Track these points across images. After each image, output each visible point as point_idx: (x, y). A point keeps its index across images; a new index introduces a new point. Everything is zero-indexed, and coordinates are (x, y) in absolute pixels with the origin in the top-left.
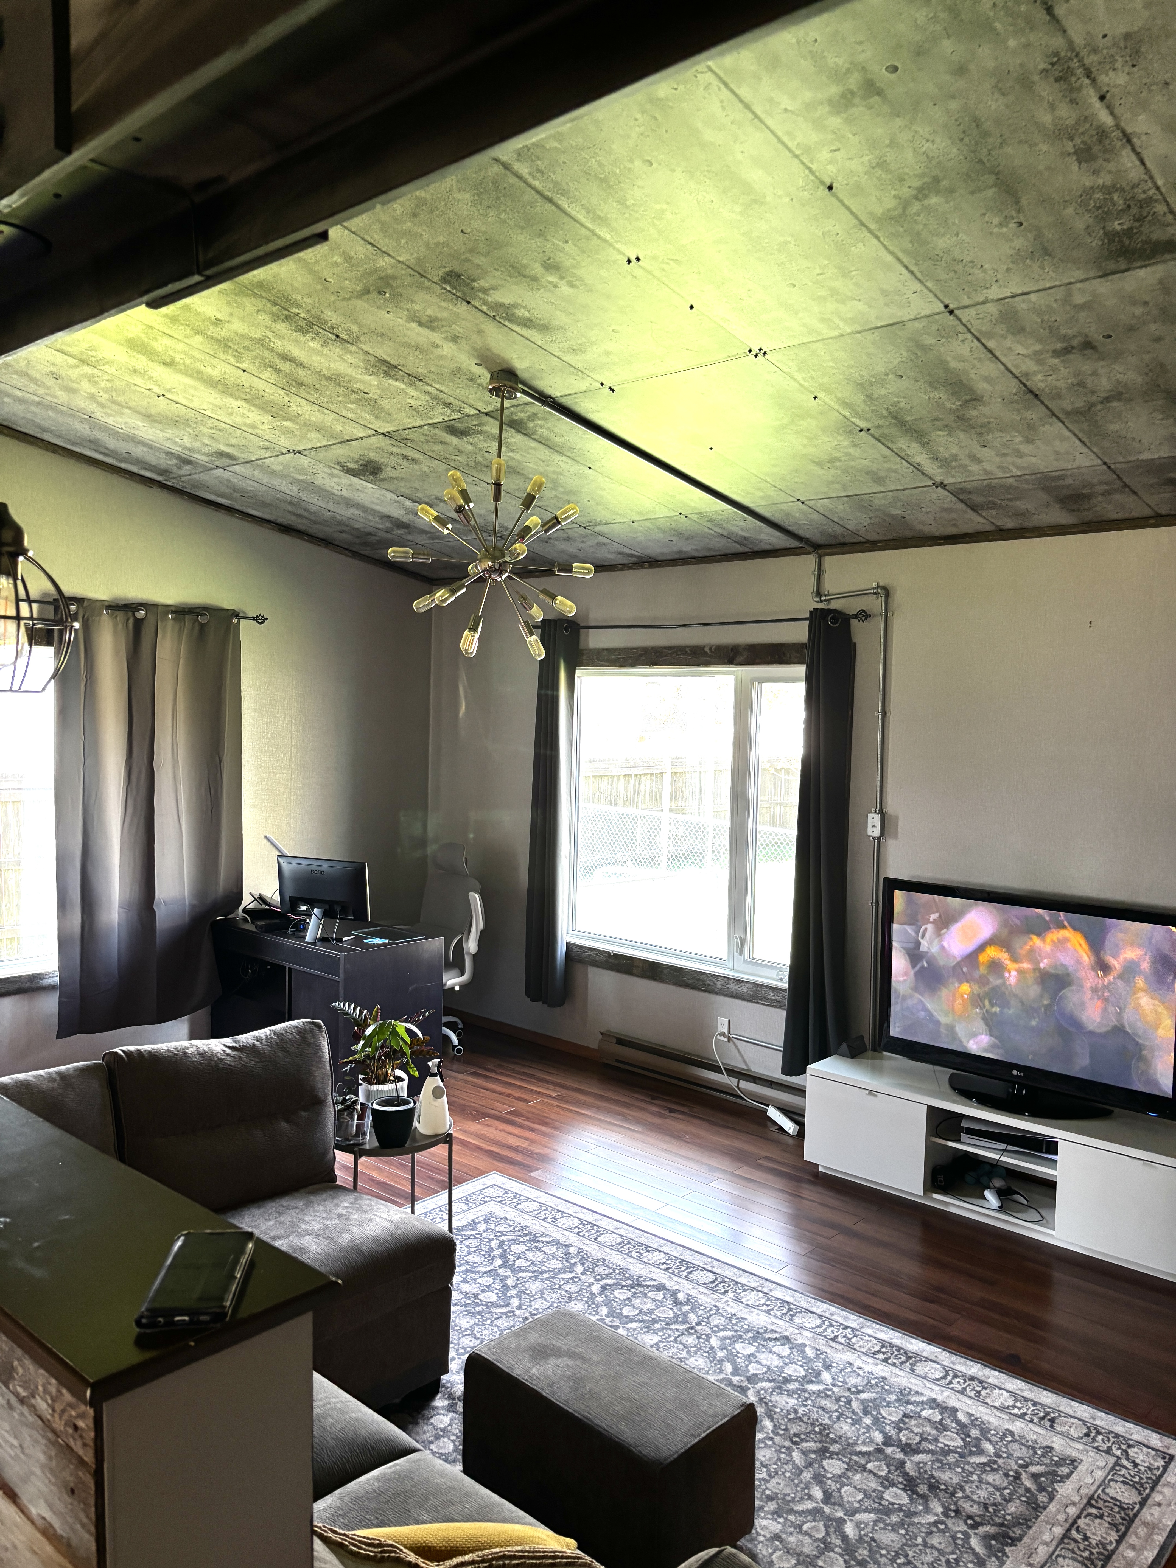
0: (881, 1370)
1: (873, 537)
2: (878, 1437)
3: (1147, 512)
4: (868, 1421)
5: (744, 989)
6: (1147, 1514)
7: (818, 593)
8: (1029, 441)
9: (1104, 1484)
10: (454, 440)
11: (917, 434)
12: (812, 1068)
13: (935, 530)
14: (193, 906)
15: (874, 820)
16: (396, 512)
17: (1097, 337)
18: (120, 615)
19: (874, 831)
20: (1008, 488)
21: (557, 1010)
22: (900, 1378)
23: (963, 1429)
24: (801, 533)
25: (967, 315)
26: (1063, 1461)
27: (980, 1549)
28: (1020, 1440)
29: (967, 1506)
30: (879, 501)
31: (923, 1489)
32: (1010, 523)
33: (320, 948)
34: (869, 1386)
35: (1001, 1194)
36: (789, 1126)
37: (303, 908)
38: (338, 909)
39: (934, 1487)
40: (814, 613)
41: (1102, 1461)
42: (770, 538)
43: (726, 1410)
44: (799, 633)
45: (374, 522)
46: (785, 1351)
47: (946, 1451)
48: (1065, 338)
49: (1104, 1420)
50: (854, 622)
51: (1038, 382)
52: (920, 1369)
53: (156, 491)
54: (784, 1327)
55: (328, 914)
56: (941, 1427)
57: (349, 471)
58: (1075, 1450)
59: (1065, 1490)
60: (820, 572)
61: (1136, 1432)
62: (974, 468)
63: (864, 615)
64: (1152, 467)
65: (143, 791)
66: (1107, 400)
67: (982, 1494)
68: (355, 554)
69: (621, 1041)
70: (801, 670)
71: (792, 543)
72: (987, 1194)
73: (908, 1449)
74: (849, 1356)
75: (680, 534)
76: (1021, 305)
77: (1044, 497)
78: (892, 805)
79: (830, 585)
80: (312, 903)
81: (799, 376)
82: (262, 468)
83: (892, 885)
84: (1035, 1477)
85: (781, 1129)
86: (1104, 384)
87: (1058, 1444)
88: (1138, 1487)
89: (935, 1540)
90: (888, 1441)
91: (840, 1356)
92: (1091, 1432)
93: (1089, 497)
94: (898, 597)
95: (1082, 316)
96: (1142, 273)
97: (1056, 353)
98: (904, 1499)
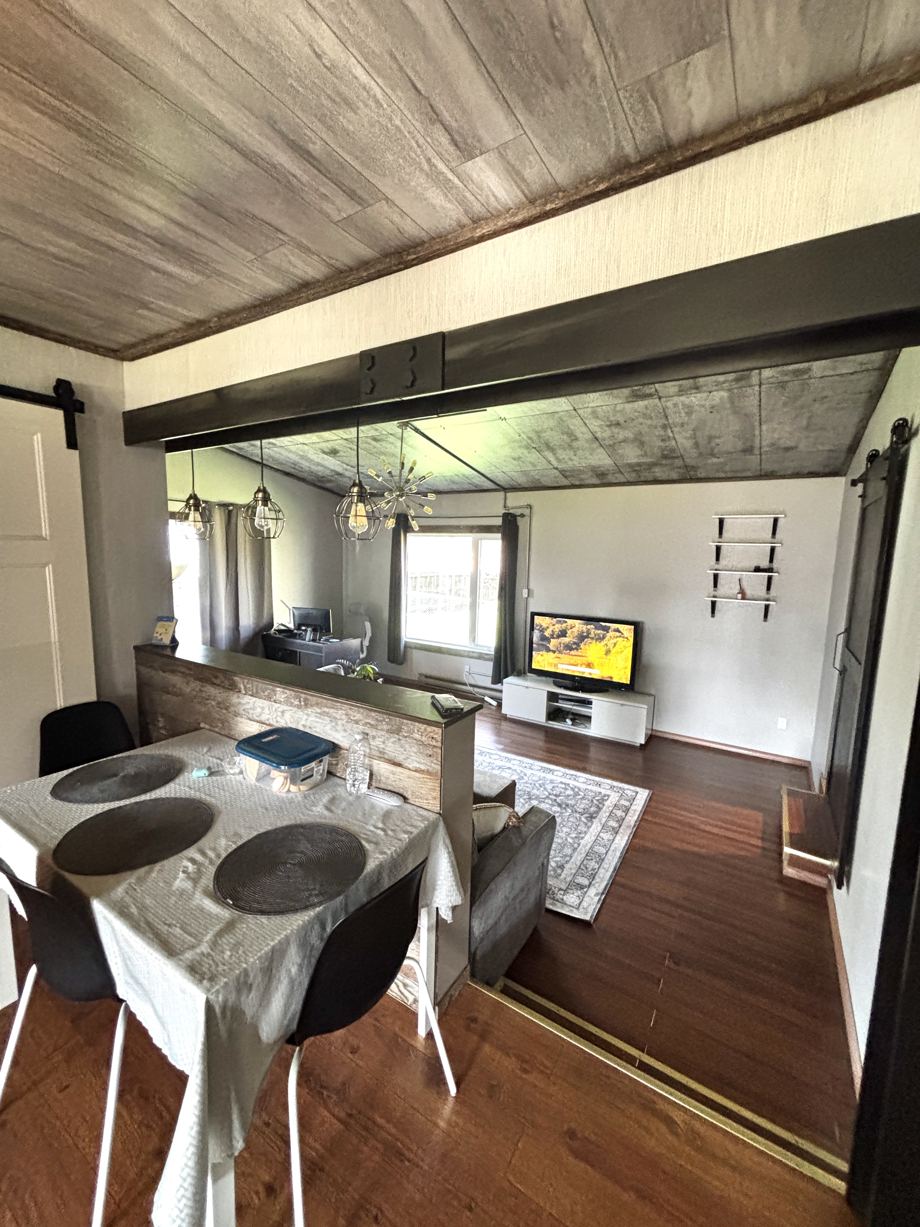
0: (543, 775)
1: (526, 486)
2: (547, 794)
3: (625, 480)
4: (542, 789)
5: (475, 655)
6: (633, 808)
7: (505, 507)
8: (591, 454)
9: (618, 801)
10: (374, 443)
11: (552, 449)
12: (505, 681)
13: (550, 485)
14: (254, 629)
15: (525, 592)
16: (339, 469)
17: (622, 422)
18: (222, 508)
19: (525, 595)
20: (580, 470)
21: (401, 667)
22: (549, 776)
23: (573, 789)
24: (498, 482)
25: (580, 412)
26: (605, 796)
27: (585, 821)
28: (591, 791)
29: (578, 810)
30: (532, 473)
31: (564, 806)
32: (577, 483)
33: (312, 643)
34: (540, 779)
35: (572, 720)
36: (494, 703)
37: (303, 628)
38: (318, 628)
39: (567, 805)
40: (504, 514)
41: (617, 794)
42: (489, 485)
43: (507, 783)
44: (499, 522)
45: (328, 472)
46: (510, 771)
47: (568, 796)
48: (611, 421)
49: (615, 784)
50: (519, 518)
51: (599, 435)
52: (555, 773)
53: (235, 457)
54: (508, 765)
55: (315, 630)
56: (566, 789)
57: (324, 452)
58: (608, 792)
59: (607, 803)
60: (505, 499)
61: (626, 786)
62: (570, 463)
63: (522, 516)
64: (630, 466)
65: (234, 581)
66: (620, 442)
67: (582, 806)
68: (314, 485)
69: (426, 677)
70: (499, 535)
71: (496, 487)
72: (568, 720)
73: (556, 796)
74: (532, 771)
75: (453, 482)
76: (599, 409)
77: (590, 473)
78: (531, 586)
79: (510, 504)
80: (307, 626)
81: (516, 428)
82: (287, 450)
83: (533, 614)
84: (598, 800)
85: (490, 704)
86: (621, 437)
87: (604, 792)
88: (629, 801)
89: (571, 819)
90: (550, 794)
91: (529, 772)
92: (612, 787)
93: (607, 474)
94: (535, 509)
95: (618, 414)
96: (640, 402)
97: (607, 426)
98: (559, 809)
